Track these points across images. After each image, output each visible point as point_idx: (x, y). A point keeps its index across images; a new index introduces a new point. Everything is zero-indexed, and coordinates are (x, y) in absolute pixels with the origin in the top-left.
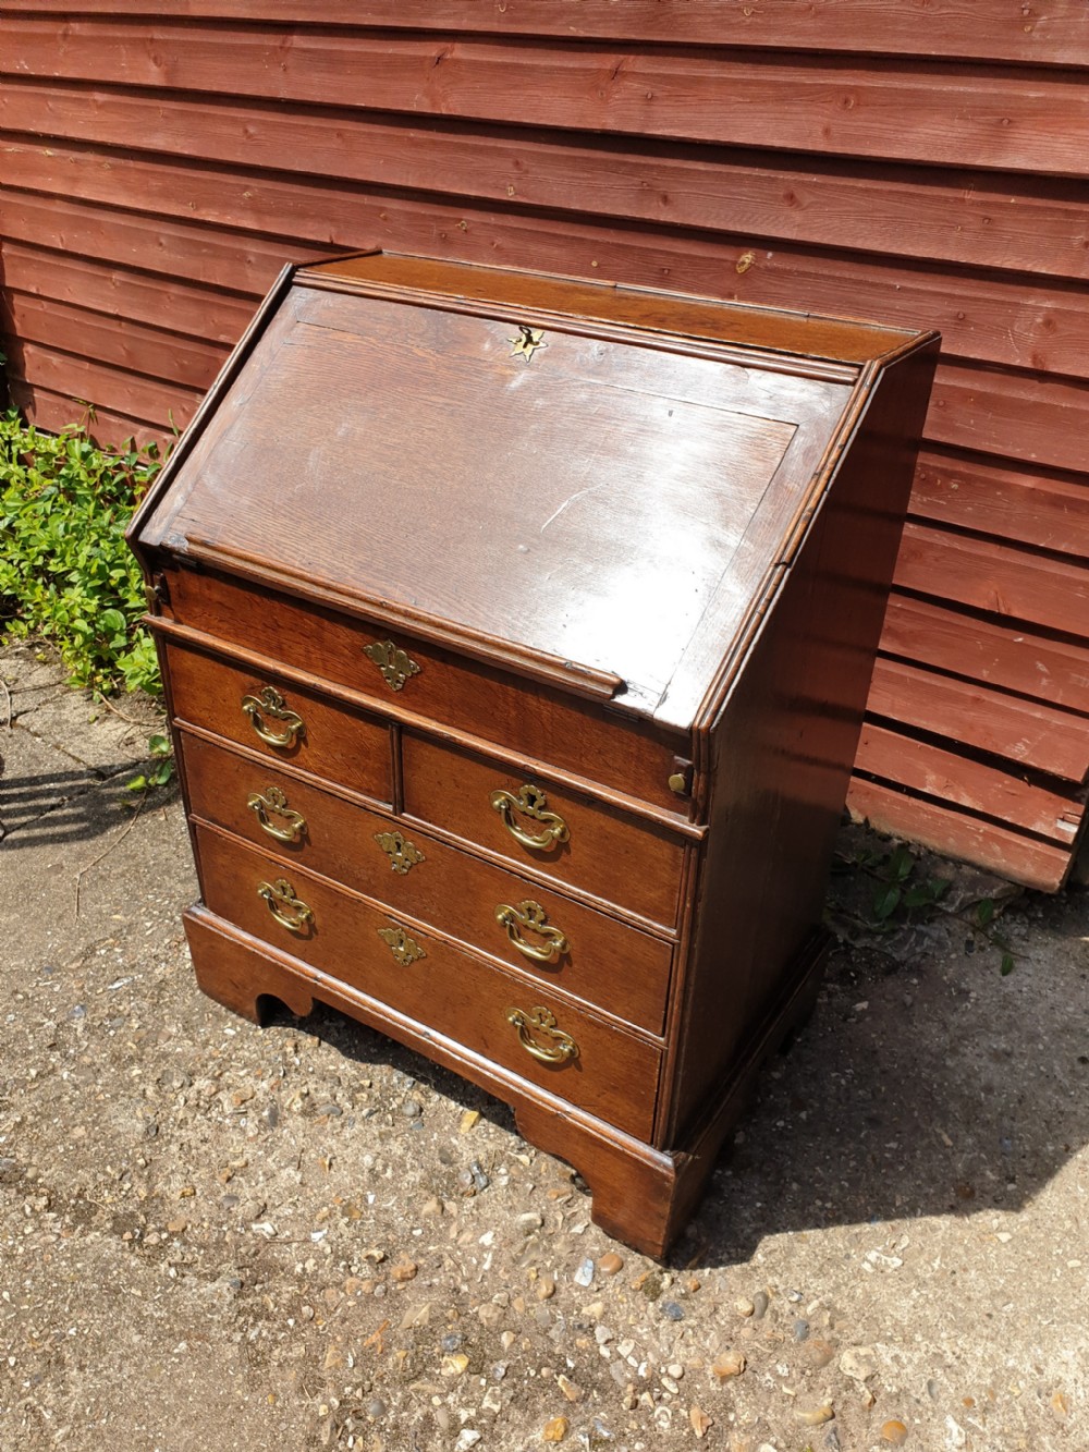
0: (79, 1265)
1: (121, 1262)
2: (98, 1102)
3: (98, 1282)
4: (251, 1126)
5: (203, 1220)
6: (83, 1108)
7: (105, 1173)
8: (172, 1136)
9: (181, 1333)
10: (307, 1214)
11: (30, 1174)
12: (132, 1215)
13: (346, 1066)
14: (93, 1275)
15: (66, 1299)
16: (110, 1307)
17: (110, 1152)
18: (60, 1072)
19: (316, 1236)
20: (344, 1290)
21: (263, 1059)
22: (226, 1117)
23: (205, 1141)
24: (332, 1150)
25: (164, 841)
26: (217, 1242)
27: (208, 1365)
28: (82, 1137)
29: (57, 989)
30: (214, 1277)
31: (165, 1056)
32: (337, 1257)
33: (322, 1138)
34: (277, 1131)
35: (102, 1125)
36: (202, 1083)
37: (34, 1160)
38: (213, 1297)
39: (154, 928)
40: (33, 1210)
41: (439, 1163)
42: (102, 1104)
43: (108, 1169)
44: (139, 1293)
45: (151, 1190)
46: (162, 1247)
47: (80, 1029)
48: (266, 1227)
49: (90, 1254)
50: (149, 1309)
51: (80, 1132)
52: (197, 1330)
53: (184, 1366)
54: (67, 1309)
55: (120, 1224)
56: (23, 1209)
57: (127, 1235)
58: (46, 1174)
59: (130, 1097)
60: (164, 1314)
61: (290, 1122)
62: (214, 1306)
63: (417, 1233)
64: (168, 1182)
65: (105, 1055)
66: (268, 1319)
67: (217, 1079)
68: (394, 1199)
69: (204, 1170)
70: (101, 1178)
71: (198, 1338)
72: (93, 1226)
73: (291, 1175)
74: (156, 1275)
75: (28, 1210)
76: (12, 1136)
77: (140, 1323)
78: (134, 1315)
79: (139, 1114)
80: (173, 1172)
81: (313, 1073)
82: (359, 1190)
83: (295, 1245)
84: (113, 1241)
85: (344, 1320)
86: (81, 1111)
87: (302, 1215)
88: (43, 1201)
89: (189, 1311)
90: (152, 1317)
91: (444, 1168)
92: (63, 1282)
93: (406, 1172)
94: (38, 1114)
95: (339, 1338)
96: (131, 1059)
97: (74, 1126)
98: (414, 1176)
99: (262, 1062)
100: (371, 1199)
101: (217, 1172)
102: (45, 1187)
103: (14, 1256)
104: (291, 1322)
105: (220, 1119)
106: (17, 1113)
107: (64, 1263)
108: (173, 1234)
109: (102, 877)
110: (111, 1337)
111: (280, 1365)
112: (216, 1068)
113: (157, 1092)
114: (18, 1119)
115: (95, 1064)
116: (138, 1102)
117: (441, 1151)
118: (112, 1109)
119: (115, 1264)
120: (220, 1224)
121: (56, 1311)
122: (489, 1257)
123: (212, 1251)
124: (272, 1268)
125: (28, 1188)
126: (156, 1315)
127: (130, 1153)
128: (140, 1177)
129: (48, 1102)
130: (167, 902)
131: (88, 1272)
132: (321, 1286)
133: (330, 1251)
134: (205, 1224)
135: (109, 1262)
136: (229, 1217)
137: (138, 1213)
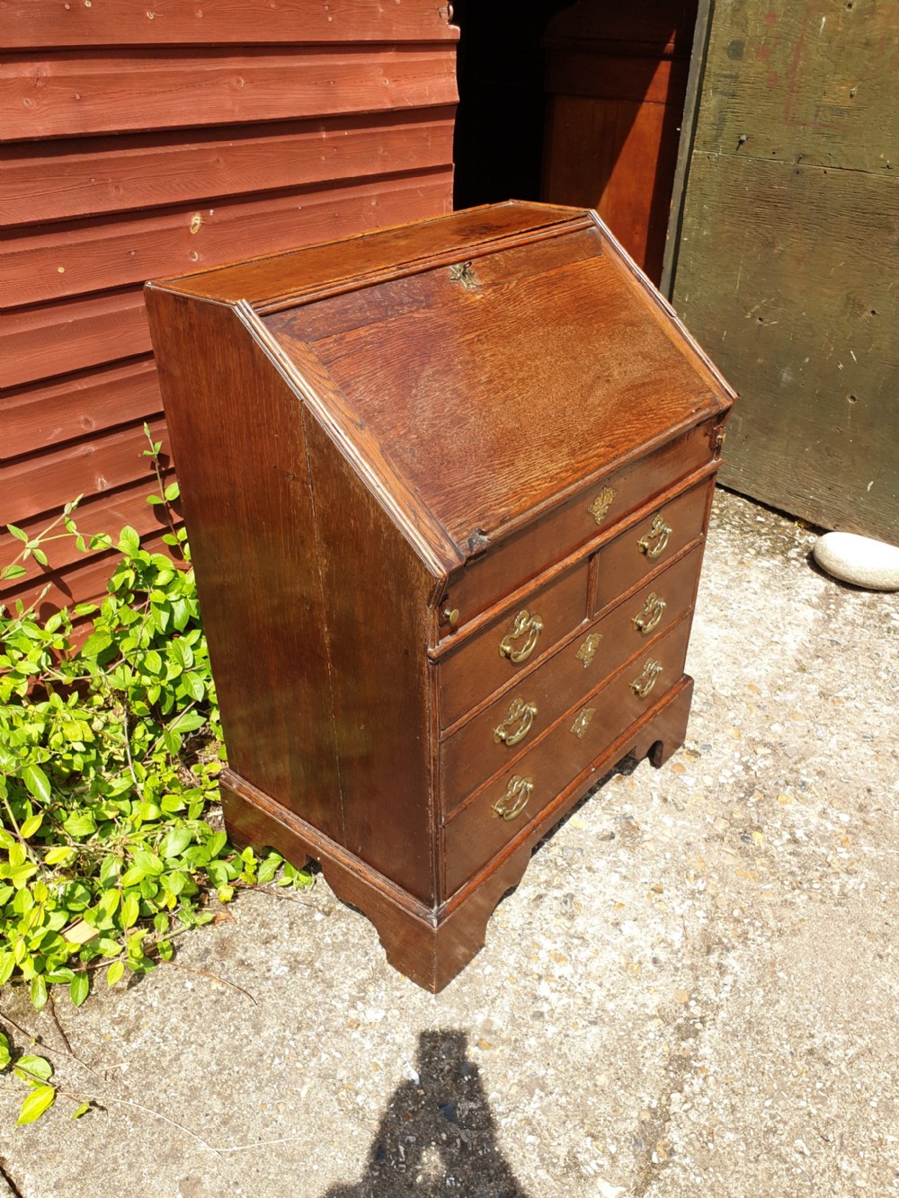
0: (733, 1053)
1: (725, 1024)
2: (567, 1070)
3: (744, 1036)
4: (584, 954)
5: (674, 981)
6: (574, 1082)
7: (643, 1051)
8: (598, 1009)
9: (772, 977)
10: (661, 916)
11: (646, 1117)
12: (679, 1028)
13: (524, 892)
14: (739, 1041)
15: (762, 1057)
16: (763, 1024)
17: (623, 1051)
18: (530, 1114)
19: (679, 911)
20: (718, 894)
21: (520, 944)
22: (576, 972)
23: (600, 985)
24: (604, 902)
25: (177, 1058)
26: (692, 969)
27: (791, 958)
28: (609, 1077)
29: (412, 1139)
30: (720, 967)
31: (513, 1019)
32: (693, 898)
33: (593, 909)
34: (587, 937)
35: (593, 1061)
36: (543, 989)
37: (634, 1114)
38: (742, 961)
39: (333, 1050)
40: (686, 1102)
41: (612, 841)
42: (569, 1066)
43: (640, 1049)
44: (748, 1008)
45: (654, 1017)
46: (704, 1003)
47: (472, 1105)
48: (676, 937)
49: (722, 1047)
50: (758, 999)
51: (602, 1080)
52: (769, 967)
53: (795, 972)
54: (771, 1054)
55: (687, 1031)
56: (686, 1111)
57: (699, 1026)
58: (647, 1099)
59: (561, 1043)
60: (760, 990)
61: (580, 929)
62: (748, 960)
63: (668, 855)
64: (644, 1005)
65: (510, 1073)
66: (747, 933)
67: (540, 977)
68: (643, 868)
69: (629, 984)
70: (648, 1054)
71: (773, 966)
72: (692, 1053)
73: (629, 927)
74: (731, 999)
75: (687, 1106)
76: (609, 1140)
77: (770, 1003)
78: (764, 1009)
79: (581, 1032)
80: (635, 1003)
82: (637, 886)
83: (686, 923)
84: (705, 1035)
85: (739, 893)
86: (578, 1083)
87: (662, 920)
88: (676, 1096)
89: (756, 974)
90: (764, 996)
91: (618, 837)
92: (748, 1062)
93: (620, 861)
94: (582, 1121)
95: (753, 894)
96: (514, 1049)
97: (596, 1085)
98: (623, 855)
99: (524, 944)
100: (644, 880)
101: (630, 974)
102: (660, 1099)
103: (732, 1106)
104: (746, 921)
105: (578, 976)
106: (582, 1143)
107: (733, 1065)
108: (691, 999)
109: (224, 1123)
110: (785, 1021)
111: (780, 921)
112: (530, 978)
113: (554, 1024)
114: (589, 1139)
115: (520, 1081)
116: (567, 1036)
117: (602, 839)
118: (575, 1057)
119: (727, 1028)
120: (677, 969)
121: (773, 1062)
122: (680, 823)
123: (699, 972)
124: (705, 935)
125: (662, 1115)
126: (762, 993)
127: (622, 1033)
128: (643, 1026)
129: (567, 1116)
130: (292, 1043)
131: (738, 1045)
132: (717, 907)
133: (689, 902)
134: (678, 978)
135: (727, 1032)
136: (671, 963)
137: (675, 1024)
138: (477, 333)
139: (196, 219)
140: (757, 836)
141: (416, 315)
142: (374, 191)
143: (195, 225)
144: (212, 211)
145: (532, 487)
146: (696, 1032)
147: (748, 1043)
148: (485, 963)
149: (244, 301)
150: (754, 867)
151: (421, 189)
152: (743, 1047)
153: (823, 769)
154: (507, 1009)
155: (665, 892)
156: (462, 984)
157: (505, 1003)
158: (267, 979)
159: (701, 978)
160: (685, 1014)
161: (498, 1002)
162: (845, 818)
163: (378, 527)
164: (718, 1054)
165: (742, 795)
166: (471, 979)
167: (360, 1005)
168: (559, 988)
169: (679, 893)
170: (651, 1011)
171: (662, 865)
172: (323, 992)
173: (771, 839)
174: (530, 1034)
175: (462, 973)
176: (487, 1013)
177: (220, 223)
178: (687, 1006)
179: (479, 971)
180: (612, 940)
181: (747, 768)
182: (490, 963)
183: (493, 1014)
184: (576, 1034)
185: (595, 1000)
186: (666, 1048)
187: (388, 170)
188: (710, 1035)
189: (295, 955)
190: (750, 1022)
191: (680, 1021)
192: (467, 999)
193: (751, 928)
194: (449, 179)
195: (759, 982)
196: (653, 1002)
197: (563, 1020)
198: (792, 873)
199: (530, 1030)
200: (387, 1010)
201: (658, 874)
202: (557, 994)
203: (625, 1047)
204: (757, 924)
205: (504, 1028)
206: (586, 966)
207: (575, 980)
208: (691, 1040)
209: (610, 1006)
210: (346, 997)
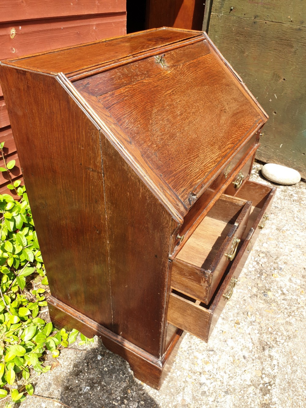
1: (280, 385)
3: (288, 390)
4: (215, 358)
5: (254, 366)
8: (227, 385)
9: (292, 359)
12: (261, 390)
14: (287, 392)
15: (298, 398)
16: (294, 383)
17: (243, 405)
19: (248, 332)
20: (261, 322)
21: (189, 358)
22: (214, 368)
23: (225, 372)
24: (218, 332)
26: (259, 359)
27: (296, 349)
30: (270, 356)
31: (194, 398)
32: (252, 325)
34: (215, 349)
36: (203, 379)
38: (279, 353)
43: (249, 403)
44: (286, 375)
45: (250, 386)
46: (268, 375)
48: (250, 344)
49: (281, 397)
50: (289, 371)
52: (289, 354)
53: (300, 355)
54: (300, 397)
55: (265, 391)
57: (269, 387)
60: (289, 366)
61: (211, 346)
62: (281, 352)
63: (238, 306)
64: (245, 380)
66: (276, 339)
67: (200, 373)
68: (229, 313)
69: (236, 370)
71: (291, 353)
72: (270, 402)
73: (230, 342)
74: (279, 372)
77: (294, 372)
78: (293, 375)
79: (223, 399)
80: (241, 380)
81: (190, 342)
82: (229, 322)
83: (252, 337)
84: (273, 392)
85: (268, 320)
87: (242, 337)
89: (285, 359)
90: (291, 369)
92: (293, 402)
95: (274, 320)
99: (190, 357)
101: (236, 365)
104: (274, 333)
105: (215, 370)
107: (287, 405)
108: (262, 374)
110: (302, 379)
111: (287, 332)
112: (196, 374)
113: (211, 396)
116: (218, 402)
119: (281, 387)
120: (253, 360)
121: (302, 400)
123: (262, 360)
124: (261, 342)
126: (290, 368)
127: (240, 397)
128: (247, 391)
131: (287, 394)
132: (261, 328)
133: (251, 327)
134: (255, 364)
135: (281, 389)
136: (250, 357)
137: (259, 388)
138: (172, 90)
139: (13, 31)
140: (270, 294)
141: (144, 81)
142: (94, 22)
143: (13, 34)
144: (20, 27)
145: (208, 167)
146: (269, 390)
147: (291, 393)
148: (176, 370)
149: (62, 73)
150: (271, 308)
151: (113, 22)
152: (289, 395)
153: (286, 261)
154: (190, 392)
155: (241, 323)
156: (169, 382)
157: (188, 389)
158: (81, 395)
159: (264, 363)
160: (262, 382)
161: (186, 390)
162: (298, 282)
163: (144, 197)
164: (280, 400)
165: (259, 275)
166: (172, 379)
167: (126, 401)
168: (209, 377)
169: (246, 323)
170: (249, 383)
171: (236, 311)
172: (108, 398)
173: (274, 294)
174: (203, 404)
175: (167, 377)
176: (182, 395)
177: (25, 34)
178: (262, 378)
179: (174, 374)
180: (224, 349)
181: (258, 263)
182: (178, 370)
183: (184, 396)
184: (222, 400)
185: (225, 381)
186: (259, 401)
187: (100, 12)
188: (275, 391)
189: (92, 379)
190: (289, 383)
191: (261, 386)
192: (172, 390)
193: (277, 336)
194: (124, 19)
195: (287, 362)
196: (248, 377)
197: (214, 393)
198: (286, 308)
199: (202, 402)
200: (139, 402)
201: (236, 315)
202: (209, 380)
203: (243, 404)
204: (279, 334)
205: (191, 403)
206: (217, 364)
207: (215, 372)
208: (268, 395)
209: (231, 383)
210: (119, 398)
